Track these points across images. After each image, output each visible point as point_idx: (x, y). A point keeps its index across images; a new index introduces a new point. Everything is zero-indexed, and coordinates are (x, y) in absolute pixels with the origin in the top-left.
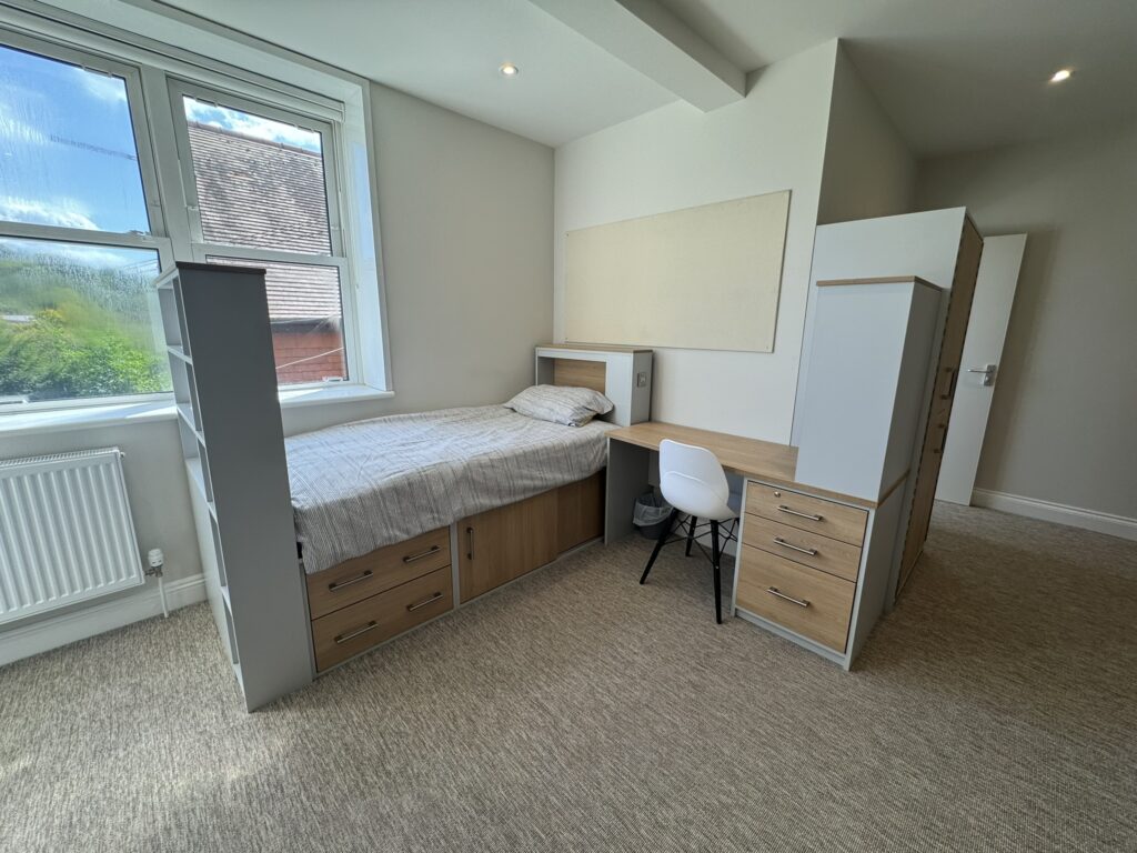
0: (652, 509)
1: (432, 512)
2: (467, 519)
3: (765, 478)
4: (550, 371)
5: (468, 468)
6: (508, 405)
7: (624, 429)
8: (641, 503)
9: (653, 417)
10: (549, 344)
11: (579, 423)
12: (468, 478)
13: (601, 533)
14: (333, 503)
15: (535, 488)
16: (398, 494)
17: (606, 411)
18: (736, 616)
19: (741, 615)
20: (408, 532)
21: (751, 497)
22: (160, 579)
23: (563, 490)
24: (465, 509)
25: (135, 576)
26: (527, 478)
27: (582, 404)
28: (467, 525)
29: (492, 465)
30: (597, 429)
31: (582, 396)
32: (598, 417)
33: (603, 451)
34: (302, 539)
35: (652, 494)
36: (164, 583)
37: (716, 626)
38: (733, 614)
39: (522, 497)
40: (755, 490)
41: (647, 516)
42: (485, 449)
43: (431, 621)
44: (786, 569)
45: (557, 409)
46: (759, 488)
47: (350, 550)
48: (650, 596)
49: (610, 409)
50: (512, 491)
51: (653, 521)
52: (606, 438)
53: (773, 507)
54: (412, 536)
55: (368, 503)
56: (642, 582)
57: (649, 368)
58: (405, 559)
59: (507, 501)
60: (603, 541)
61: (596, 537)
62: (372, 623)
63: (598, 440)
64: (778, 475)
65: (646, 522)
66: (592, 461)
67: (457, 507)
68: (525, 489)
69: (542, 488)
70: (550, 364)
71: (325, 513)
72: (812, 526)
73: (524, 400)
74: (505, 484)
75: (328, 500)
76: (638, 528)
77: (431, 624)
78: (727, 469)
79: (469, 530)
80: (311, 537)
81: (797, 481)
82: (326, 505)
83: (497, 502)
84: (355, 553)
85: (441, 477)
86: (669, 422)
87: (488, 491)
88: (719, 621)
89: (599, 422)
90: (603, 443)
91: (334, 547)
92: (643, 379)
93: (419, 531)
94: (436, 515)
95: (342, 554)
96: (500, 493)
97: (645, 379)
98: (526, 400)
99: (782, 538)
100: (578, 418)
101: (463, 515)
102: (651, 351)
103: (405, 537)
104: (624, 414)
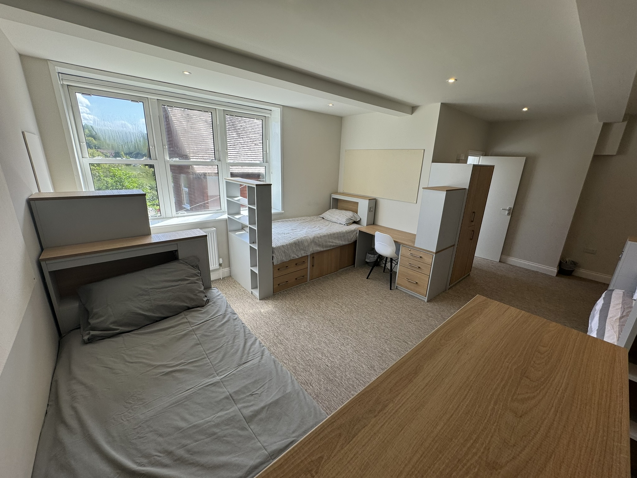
0: (372, 256)
1: (304, 251)
2: (313, 254)
3: (406, 245)
4: (336, 204)
5: (314, 238)
6: (321, 216)
7: (364, 227)
8: (369, 254)
9: (375, 223)
10: (336, 193)
11: (348, 224)
12: (314, 241)
13: (354, 264)
14: (281, 246)
15: (333, 246)
16: (296, 245)
17: (357, 221)
18: (397, 288)
19: (398, 288)
20: (298, 256)
21: (402, 250)
22: (221, 267)
23: (342, 247)
24: (313, 251)
25: (217, 265)
26: (331, 242)
27: (349, 218)
28: (313, 256)
29: (321, 237)
30: (354, 227)
31: (349, 214)
32: (355, 222)
33: (356, 235)
34: (273, 255)
35: (372, 250)
36: (222, 269)
37: (390, 291)
38: (395, 288)
39: (329, 248)
40: (404, 248)
41: (371, 258)
42: (318, 232)
43: (301, 284)
44: (411, 272)
45: (340, 219)
46: (405, 248)
47: (285, 259)
48: (369, 282)
49: (359, 219)
50: (326, 246)
51: (372, 260)
52: (357, 230)
53: (408, 254)
54: (299, 257)
55: (288, 247)
56: (367, 278)
57: (374, 206)
58: (296, 264)
59: (325, 249)
60: (354, 266)
61: (353, 265)
62: (287, 282)
63: (355, 231)
64: (410, 244)
65: (370, 260)
66: (352, 238)
67: (311, 250)
68: (330, 246)
69: (335, 246)
70: (336, 200)
71: (279, 248)
72: (419, 259)
73: (327, 215)
74: (325, 244)
75: (279, 245)
76: (367, 263)
77: (301, 285)
78: (395, 241)
79: (313, 257)
80: (276, 255)
81: (415, 246)
82: (279, 246)
83: (322, 249)
84: (285, 261)
85: (307, 240)
86: (380, 225)
87: (319, 245)
88: (391, 289)
89: (355, 224)
90: (356, 232)
91: (281, 258)
92: (372, 209)
93: (301, 256)
94: (305, 252)
95: (283, 260)
96: (323, 247)
97: (373, 209)
98: (328, 215)
99: (410, 263)
100: (348, 222)
101: (313, 252)
102: (375, 199)
103: (297, 257)
104: (364, 222)
